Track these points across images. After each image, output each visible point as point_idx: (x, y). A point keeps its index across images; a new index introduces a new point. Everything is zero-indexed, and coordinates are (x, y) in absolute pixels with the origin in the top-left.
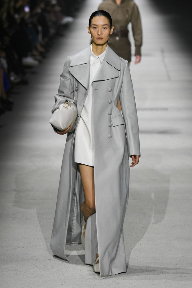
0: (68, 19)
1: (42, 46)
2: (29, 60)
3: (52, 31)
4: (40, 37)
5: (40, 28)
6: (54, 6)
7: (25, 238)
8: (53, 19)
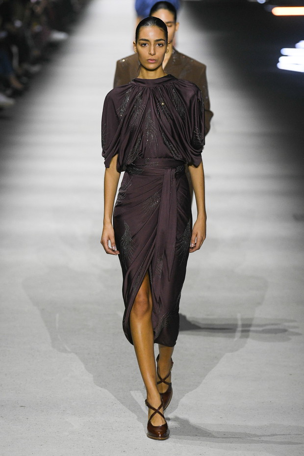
0: (59, 36)
3: (36, 52)
4: (15, 62)
5: (15, 49)
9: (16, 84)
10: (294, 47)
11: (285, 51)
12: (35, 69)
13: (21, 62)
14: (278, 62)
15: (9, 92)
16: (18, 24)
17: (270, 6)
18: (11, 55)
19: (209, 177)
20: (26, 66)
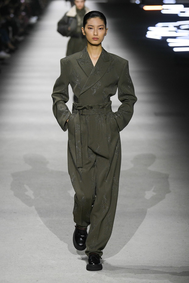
3: (21, 30)
4: (11, 35)
5: (10, 29)
9: (11, 46)
10: (155, 26)
11: (150, 28)
12: (21, 38)
13: (14, 35)
14: (146, 34)
15: (7, 50)
16: (12, 16)
17: (142, 5)
18: (8, 32)
20: (16, 37)
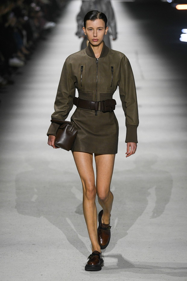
0: (50, 24)
1: (27, 49)
2: (15, 61)
3: (36, 35)
4: (25, 41)
5: (24, 33)
6: (37, 12)
7: (11, 225)
8: (37, 24)
9: (25, 52)
14: (180, 37)
17: (175, 4)
18: (22, 36)
19: (141, 106)
